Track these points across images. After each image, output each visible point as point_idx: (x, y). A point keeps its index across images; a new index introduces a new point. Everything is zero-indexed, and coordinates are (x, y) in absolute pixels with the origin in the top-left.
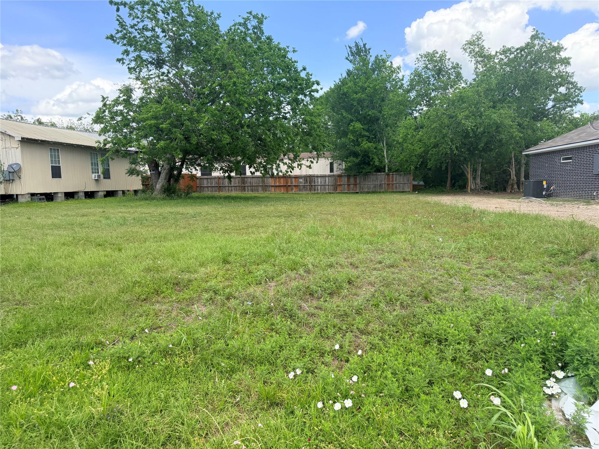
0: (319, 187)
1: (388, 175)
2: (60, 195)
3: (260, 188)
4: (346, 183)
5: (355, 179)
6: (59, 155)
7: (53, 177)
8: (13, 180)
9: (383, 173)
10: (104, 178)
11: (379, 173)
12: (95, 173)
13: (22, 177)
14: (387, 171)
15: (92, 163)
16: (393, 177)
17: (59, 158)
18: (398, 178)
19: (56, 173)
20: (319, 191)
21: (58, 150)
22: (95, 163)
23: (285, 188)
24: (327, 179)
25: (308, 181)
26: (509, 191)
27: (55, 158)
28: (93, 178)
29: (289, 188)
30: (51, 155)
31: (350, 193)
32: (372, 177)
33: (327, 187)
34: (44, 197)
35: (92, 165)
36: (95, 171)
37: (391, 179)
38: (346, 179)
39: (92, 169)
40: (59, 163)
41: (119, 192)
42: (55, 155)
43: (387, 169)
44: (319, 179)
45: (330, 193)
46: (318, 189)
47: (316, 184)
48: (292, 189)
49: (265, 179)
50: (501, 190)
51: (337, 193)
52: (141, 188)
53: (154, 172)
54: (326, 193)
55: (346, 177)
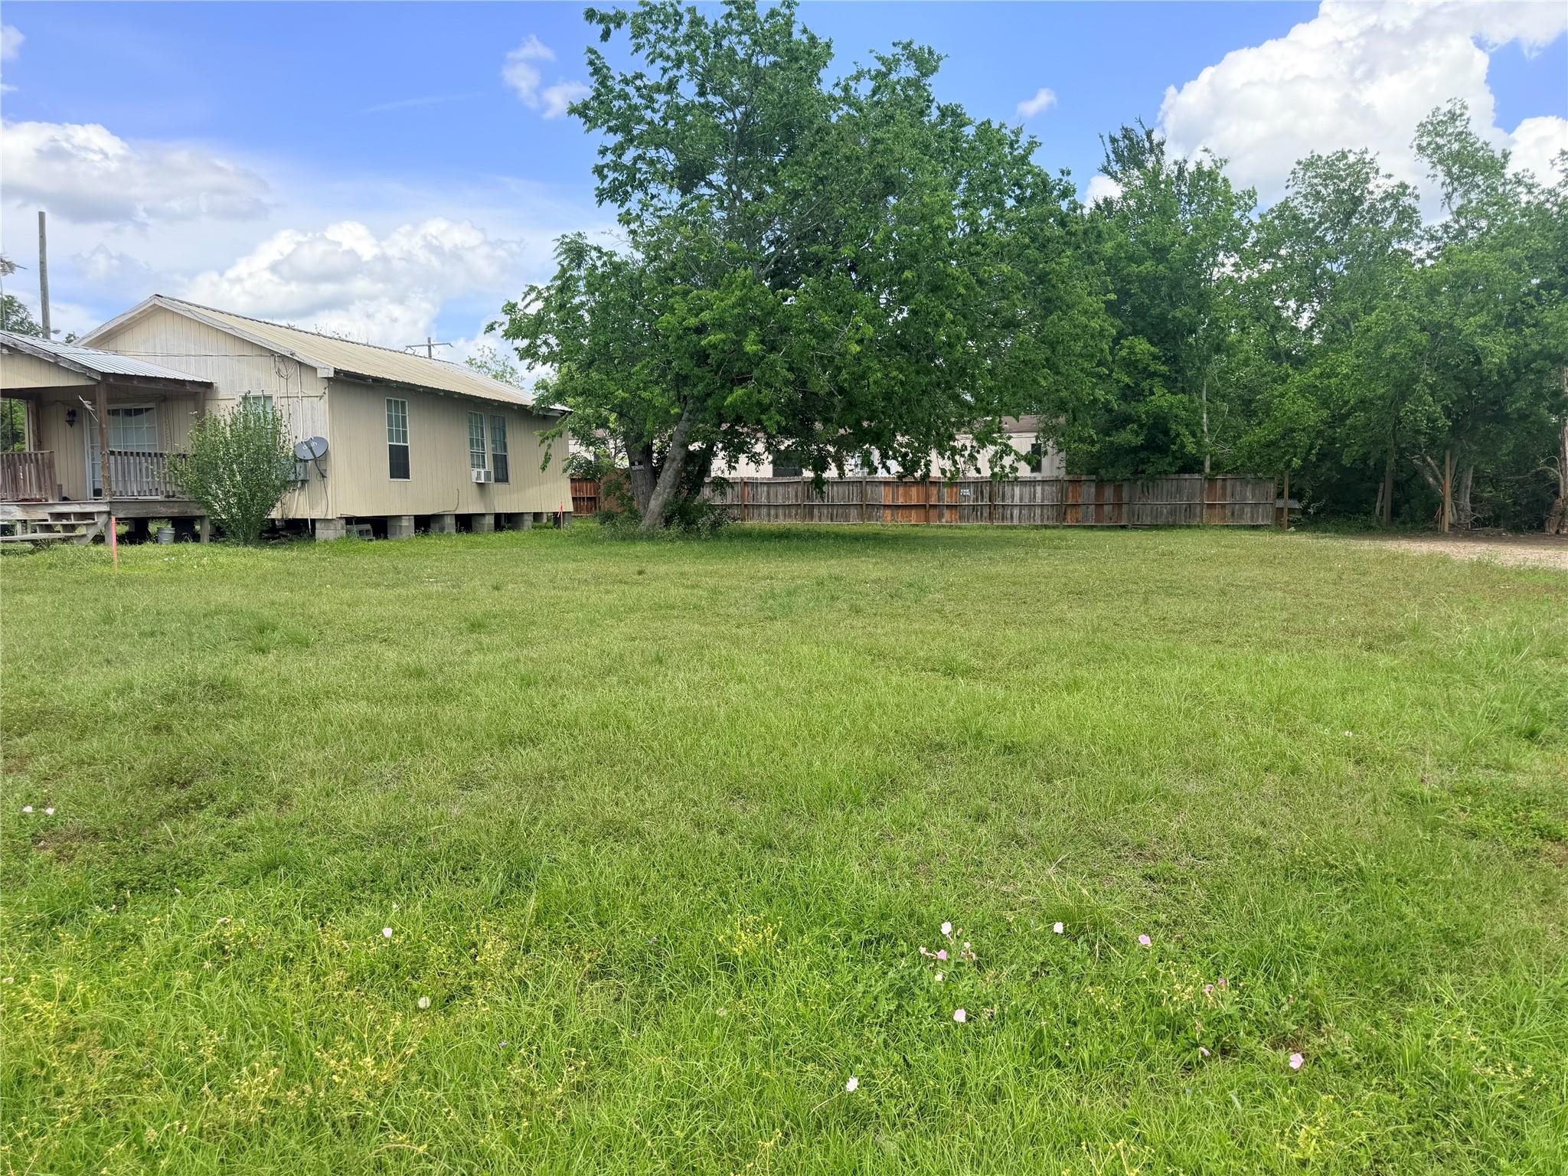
0: (1016, 512)
1: (1211, 480)
2: (405, 523)
3: (854, 512)
4: (1092, 499)
5: (1118, 489)
6: (404, 418)
7: (392, 476)
8: (304, 482)
9: (1196, 476)
10: (497, 480)
11: (1187, 476)
12: (478, 466)
13: (328, 474)
14: (1207, 470)
15: (471, 440)
16: (1224, 488)
17: (404, 426)
18: (1238, 489)
19: (399, 465)
20: (1016, 522)
21: (403, 403)
22: (477, 440)
23: (922, 512)
24: (1039, 489)
25: (986, 495)
26: (1553, 531)
27: (397, 427)
28: (474, 480)
29: (933, 513)
30: (390, 417)
31: (1103, 528)
32: (1168, 486)
33: (1038, 511)
34: (368, 527)
35: (472, 446)
36: (478, 461)
37: (1219, 492)
38: (1093, 490)
39: (472, 456)
40: (405, 441)
41: (526, 517)
42: (397, 417)
43: (1207, 464)
44: (1017, 490)
45: (1046, 527)
46: (1012, 515)
47: (1008, 502)
48: (940, 516)
49: (869, 488)
50: (1530, 528)
51: (1065, 527)
52: (569, 507)
53: (642, 467)
54: (1037, 527)
55: (1093, 485)
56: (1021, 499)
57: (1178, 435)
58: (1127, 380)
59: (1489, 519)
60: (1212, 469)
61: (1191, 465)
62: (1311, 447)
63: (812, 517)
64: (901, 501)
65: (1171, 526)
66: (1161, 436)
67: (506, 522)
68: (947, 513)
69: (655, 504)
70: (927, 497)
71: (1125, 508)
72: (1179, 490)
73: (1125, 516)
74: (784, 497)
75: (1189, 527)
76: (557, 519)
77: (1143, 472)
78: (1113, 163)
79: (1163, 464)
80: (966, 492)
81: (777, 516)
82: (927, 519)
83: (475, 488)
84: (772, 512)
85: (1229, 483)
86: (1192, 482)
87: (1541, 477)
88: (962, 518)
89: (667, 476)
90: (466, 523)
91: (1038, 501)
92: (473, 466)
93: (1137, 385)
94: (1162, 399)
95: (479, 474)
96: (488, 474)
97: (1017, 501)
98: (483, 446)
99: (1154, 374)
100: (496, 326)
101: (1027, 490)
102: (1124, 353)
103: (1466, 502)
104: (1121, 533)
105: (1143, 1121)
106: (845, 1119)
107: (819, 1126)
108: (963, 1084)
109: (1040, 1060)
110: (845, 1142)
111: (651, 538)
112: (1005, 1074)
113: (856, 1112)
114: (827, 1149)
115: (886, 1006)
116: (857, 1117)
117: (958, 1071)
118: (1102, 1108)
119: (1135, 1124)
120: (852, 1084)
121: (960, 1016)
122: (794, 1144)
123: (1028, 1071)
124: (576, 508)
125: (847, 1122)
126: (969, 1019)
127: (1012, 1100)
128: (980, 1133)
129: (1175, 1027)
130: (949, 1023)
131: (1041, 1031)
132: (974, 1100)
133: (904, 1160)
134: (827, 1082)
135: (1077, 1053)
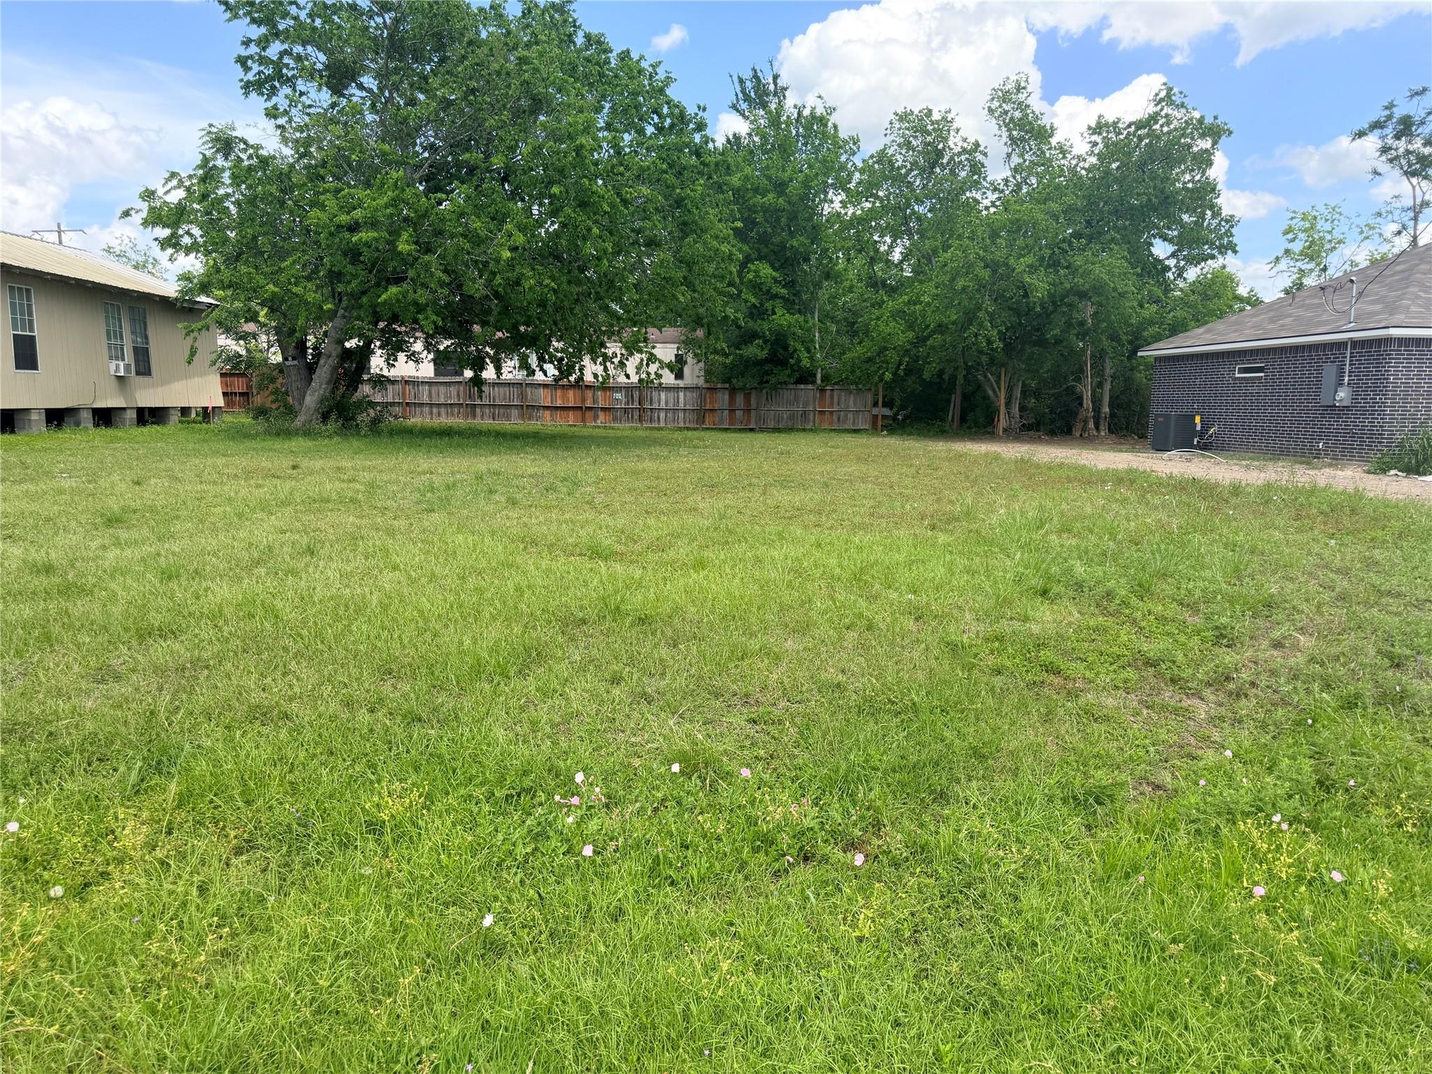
0: (662, 415)
1: (822, 391)
2: (33, 416)
3: (515, 412)
4: (726, 405)
5: (747, 397)
6: (30, 306)
7: (17, 367)
9: (810, 387)
10: (138, 373)
11: (802, 386)
12: (117, 358)
14: (819, 382)
15: (108, 332)
16: (832, 397)
17: (30, 313)
18: (843, 398)
19: (26, 356)
20: (662, 424)
21: (29, 291)
22: (115, 332)
23: (579, 413)
25: (636, 399)
26: (1078, 435)
27: (22, 316)
28: (112, 373)
29: (589, 414)
30: (13, 306)
31: (734, 430)
32: (787, 394)
33: (681, 415)
35: (109, 338)
36: (116, 352)
37: (828, 400)
38: (727, 397)
39: (110, 348)
40: (32, 329)
41: (172, 412)
42: (21, 304)
43: (819, 376)
44: (663, 395)
45: (688, 429)
46: (659, 418)
47: (655, 406)
48: (596, 418)
49: (529, 390)
50: (1062, 432)
51: (704, 429)
52: (220, 402)
53: (296, 362)
54: (680, 429)
55: (727, 393)
56: (666, 403)
57: (795, 350)
58: (753, 300)
59: (1032, 425)
60: (822, 381)
61: (805, 377)
62: (900, 364)
63: (474, 416)
64: (559, 403)
65: (790, 430)
66: (781, 351)
67: (150, 416)
68: (601, 414)
69: (311, 400)
70: (584, 400)
71: (753, 413)
72: (796, 398)
73: (753, 420)
74: (446, 397)
75: (804, 430)
76: (206, 414)
77: (767, 382)
78: (741, 102)
79: (783, 375)
80: (618, 396)
81: (439, 415)
82: (583, 420)
83: (114, 383)
84: (435, 410)
85: (836, 393)
86: (807, 390)
87: (1070, 391)
88: (615, 419)
89: (323, 372)
90: (104, 417)
91: (681, 406)
92: (111, 358)
93: (762, 305)
94: (782, 318)
95: (117, 366)
96: (127, 367)
97: (663, 405)
98: (122, 338)
99: (775, 296)
100: (132, 212)
101: (671, 395)
102: (751, 276)
103: (1016, 410)
104: (750, 435)
105: (737, 921)
106: (483, 951)
107: (458, 960)
108: (589, 910)
109: (657, 881)
110: (481, 970)
111: (307, 433)
112: (625, 896)
113: (492, 944)
114: (464, 980)
115: (521, 851)
116: (493, 948)
117: (585, 898)
118: (706, 914)
119: (732, 924)
120: (488, 920)
121: (588, 851)
122: (434, 978)
123: (646, 890)
124: (228, 404)
125: (484, 954)
126: (596, 853)
127: (631, 917)
128: (602, 949)
129: (766, 842)
130: (579, 858)
131: (658, 856)
132: (598, 921)
133: (534, 979)
134: (466, 922)
135: (687, 872)
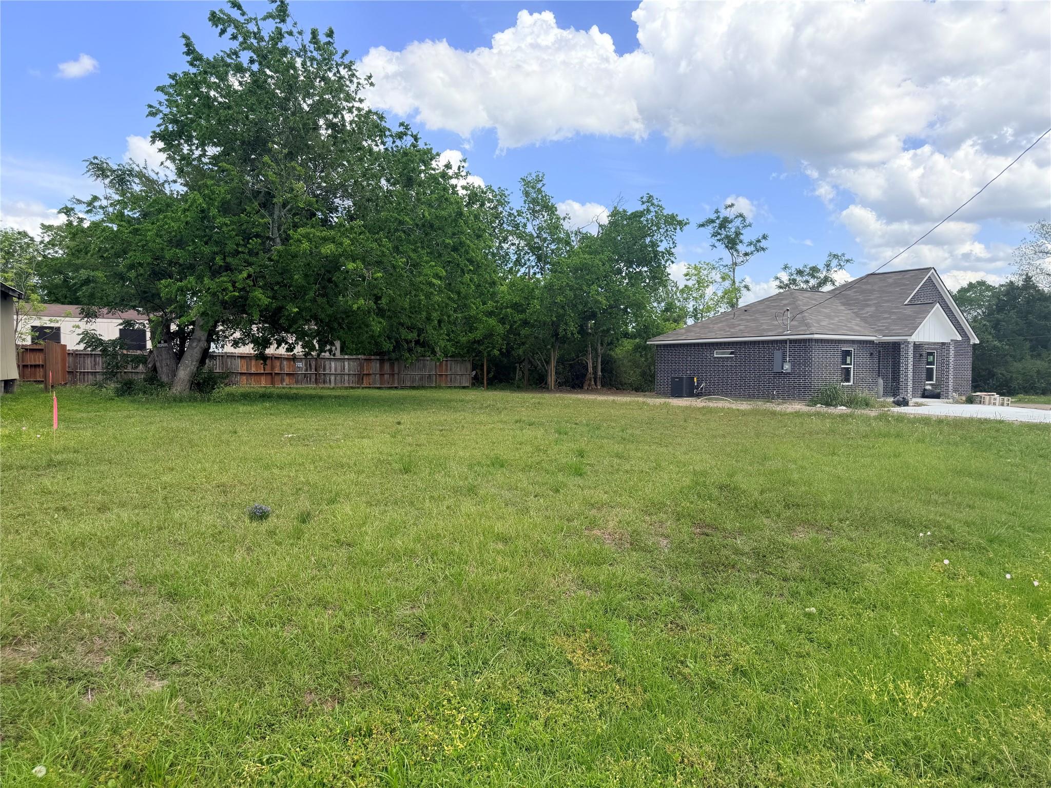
0: (333, 378)
1: (440, 361)
4: (378, 371)
5: (392, 365)
11: (428, 358)
18: (453, 366)
20: (333, 385)
23: (269, 377)
24: (346, 363)
25: (313, 367)
26: (586, 388)
29: (277, 378)
32: (418, 364)
33: (346, 378)
37: (444, 367)
38: (378, 365)
44: (333, 364)
45: (352, 388)
46: (330, 380)
47: (327, 372)
48: (282, 381)
49: (229, 360)
50: (579, 386)
51: (363, 388)
52: (14, 374)
53: (166, 345)
54: (346, 388)
55: (378, 362)
56: (336, 370)
64: (253, 370)
65: (422, 387)
68: (287, 379)
70: (273, 368)
71: (396, 376)
73: (396, 381)
80: (300, 365)
82: (273, 383)
85: (449, 363)
86: (431, 361)
87: (582, 363)
88: (297, 382)
91: (346, 371)
97: (333, 371)
101: (339, 364)
104: (395, 392)
111: (178, 400)
124: (22, 375)
